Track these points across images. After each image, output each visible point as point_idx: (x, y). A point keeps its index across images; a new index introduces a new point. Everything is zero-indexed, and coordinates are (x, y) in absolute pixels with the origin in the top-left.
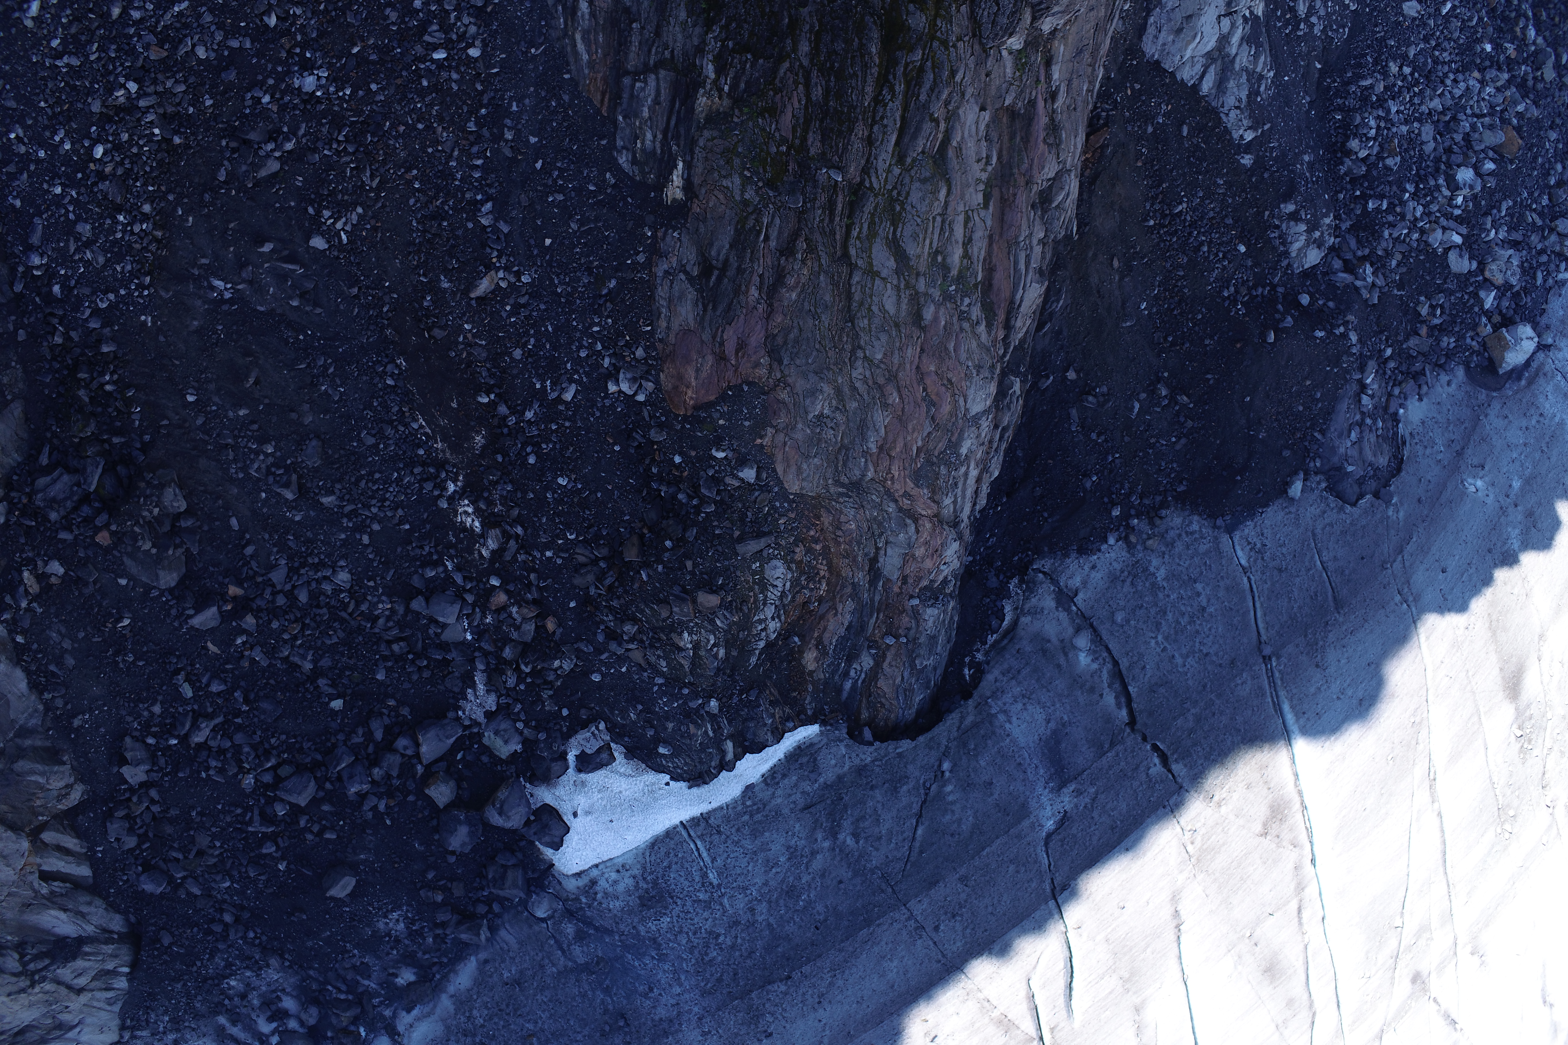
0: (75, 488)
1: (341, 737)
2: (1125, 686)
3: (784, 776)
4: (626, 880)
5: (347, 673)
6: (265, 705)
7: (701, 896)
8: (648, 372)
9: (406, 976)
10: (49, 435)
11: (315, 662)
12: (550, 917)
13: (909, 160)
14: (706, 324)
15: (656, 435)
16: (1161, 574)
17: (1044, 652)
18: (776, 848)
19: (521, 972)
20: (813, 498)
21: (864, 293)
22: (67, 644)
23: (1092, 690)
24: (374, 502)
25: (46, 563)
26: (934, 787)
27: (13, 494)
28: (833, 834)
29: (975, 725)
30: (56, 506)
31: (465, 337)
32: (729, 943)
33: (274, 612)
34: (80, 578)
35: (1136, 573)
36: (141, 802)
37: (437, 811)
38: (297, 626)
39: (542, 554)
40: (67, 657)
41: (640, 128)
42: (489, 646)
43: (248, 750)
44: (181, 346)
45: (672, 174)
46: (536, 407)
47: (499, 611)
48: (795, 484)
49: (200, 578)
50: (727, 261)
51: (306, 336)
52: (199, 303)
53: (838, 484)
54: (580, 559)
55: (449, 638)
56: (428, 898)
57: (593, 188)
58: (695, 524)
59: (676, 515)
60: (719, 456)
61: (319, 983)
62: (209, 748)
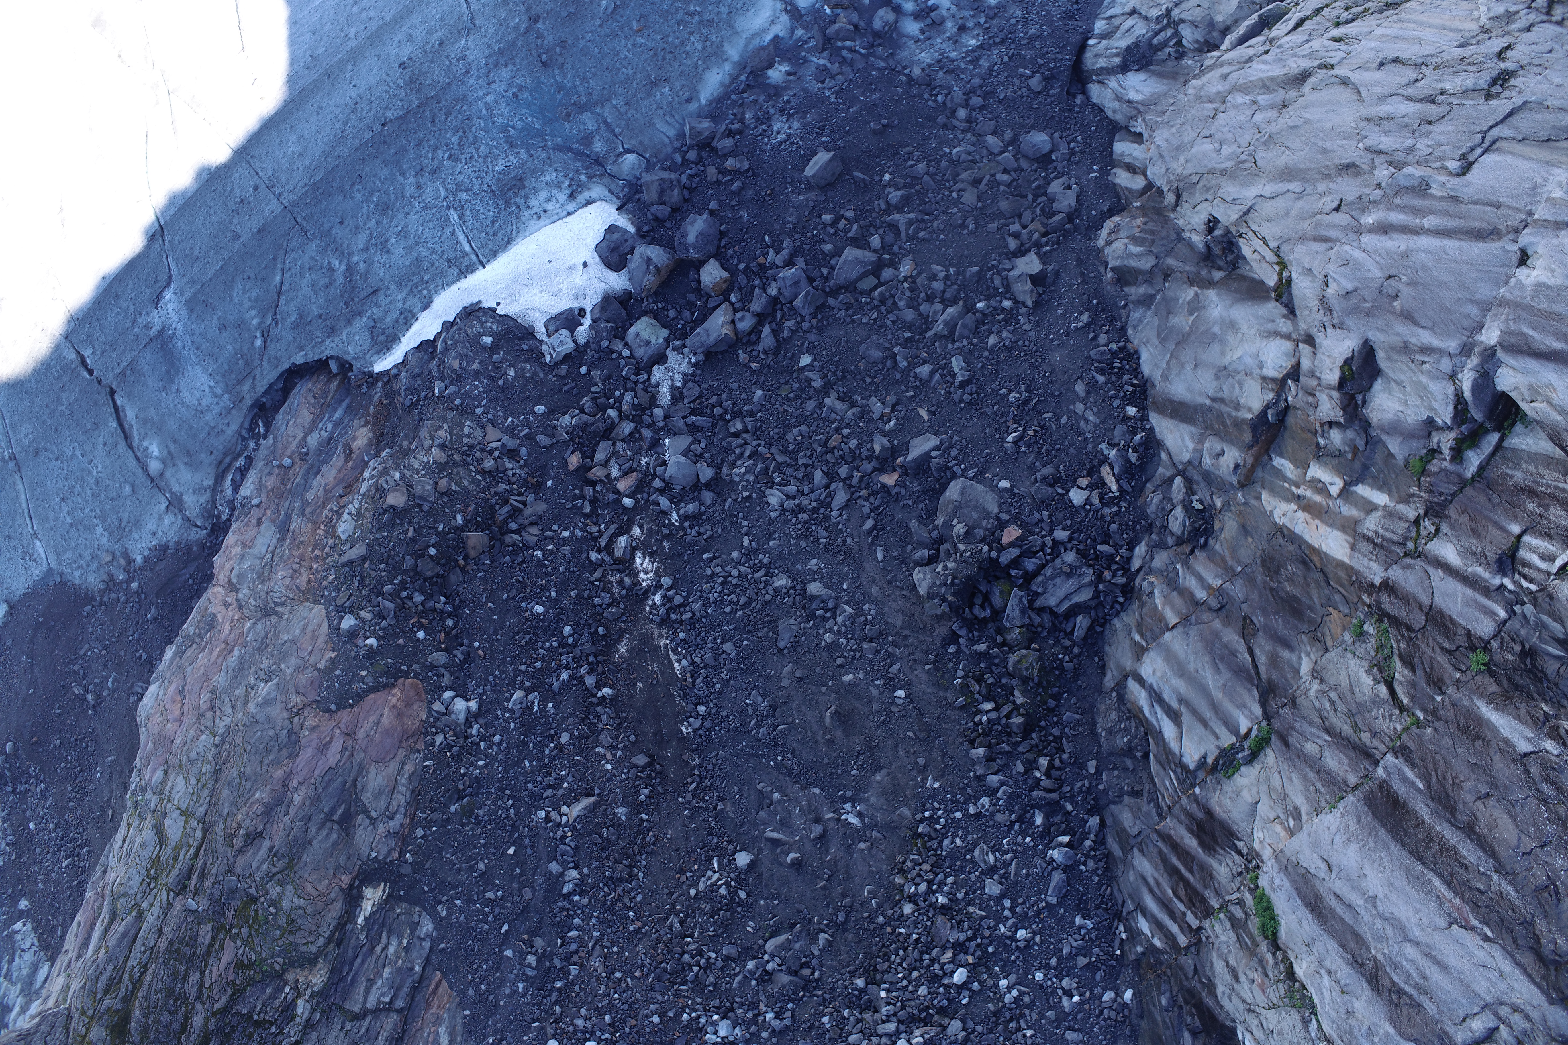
0: (1040, 590)
1: (806, 325)
3: (397, 321)
4: (537, 203)
5: (791, 395)
6: (876, 354)
7: (464, 196)
8: (437, 719)
9: (777, 74)
10: (1076, 650)
11: (821, 405)
12: (621, 154)
13: (134, 913)
14: (356, 768)
16: (99, 530)
18: (399, 251)
20: (307, 600)
22: (1080, 408)
24: (734, 581)
25: (1088, 501)
26: (269, 321)
27: (1121, 580)
29: (240, 382)
30: (1065, 568)
31: (614, 755)
32: (440, 152)
33: (854, 457)
34: (1052, 486)
35: (119, 531)
36: (1031, 234)
37: (719, 255)
38: (832, 443)
39: (573, 533)
40: (1082, 394)
41: (398, 957)
42: (647, 433)
43: (901, 304)
44: (901, 752)
45: (373, 913)
46: (556, 685)
47: (631, 470)
48: (316, 614)
49: (923, 492)
50: (319, 829)
51: (775, 759)
52: (873, 800)
53: (280, 615)
54: (534, 530)
55: (684, 441)
56: (741, 161)
57: (458, 902)
58: (405, 573)
59: (425, 580)
60: (371, 641)
61: (873, 54)
62: (942, 302)
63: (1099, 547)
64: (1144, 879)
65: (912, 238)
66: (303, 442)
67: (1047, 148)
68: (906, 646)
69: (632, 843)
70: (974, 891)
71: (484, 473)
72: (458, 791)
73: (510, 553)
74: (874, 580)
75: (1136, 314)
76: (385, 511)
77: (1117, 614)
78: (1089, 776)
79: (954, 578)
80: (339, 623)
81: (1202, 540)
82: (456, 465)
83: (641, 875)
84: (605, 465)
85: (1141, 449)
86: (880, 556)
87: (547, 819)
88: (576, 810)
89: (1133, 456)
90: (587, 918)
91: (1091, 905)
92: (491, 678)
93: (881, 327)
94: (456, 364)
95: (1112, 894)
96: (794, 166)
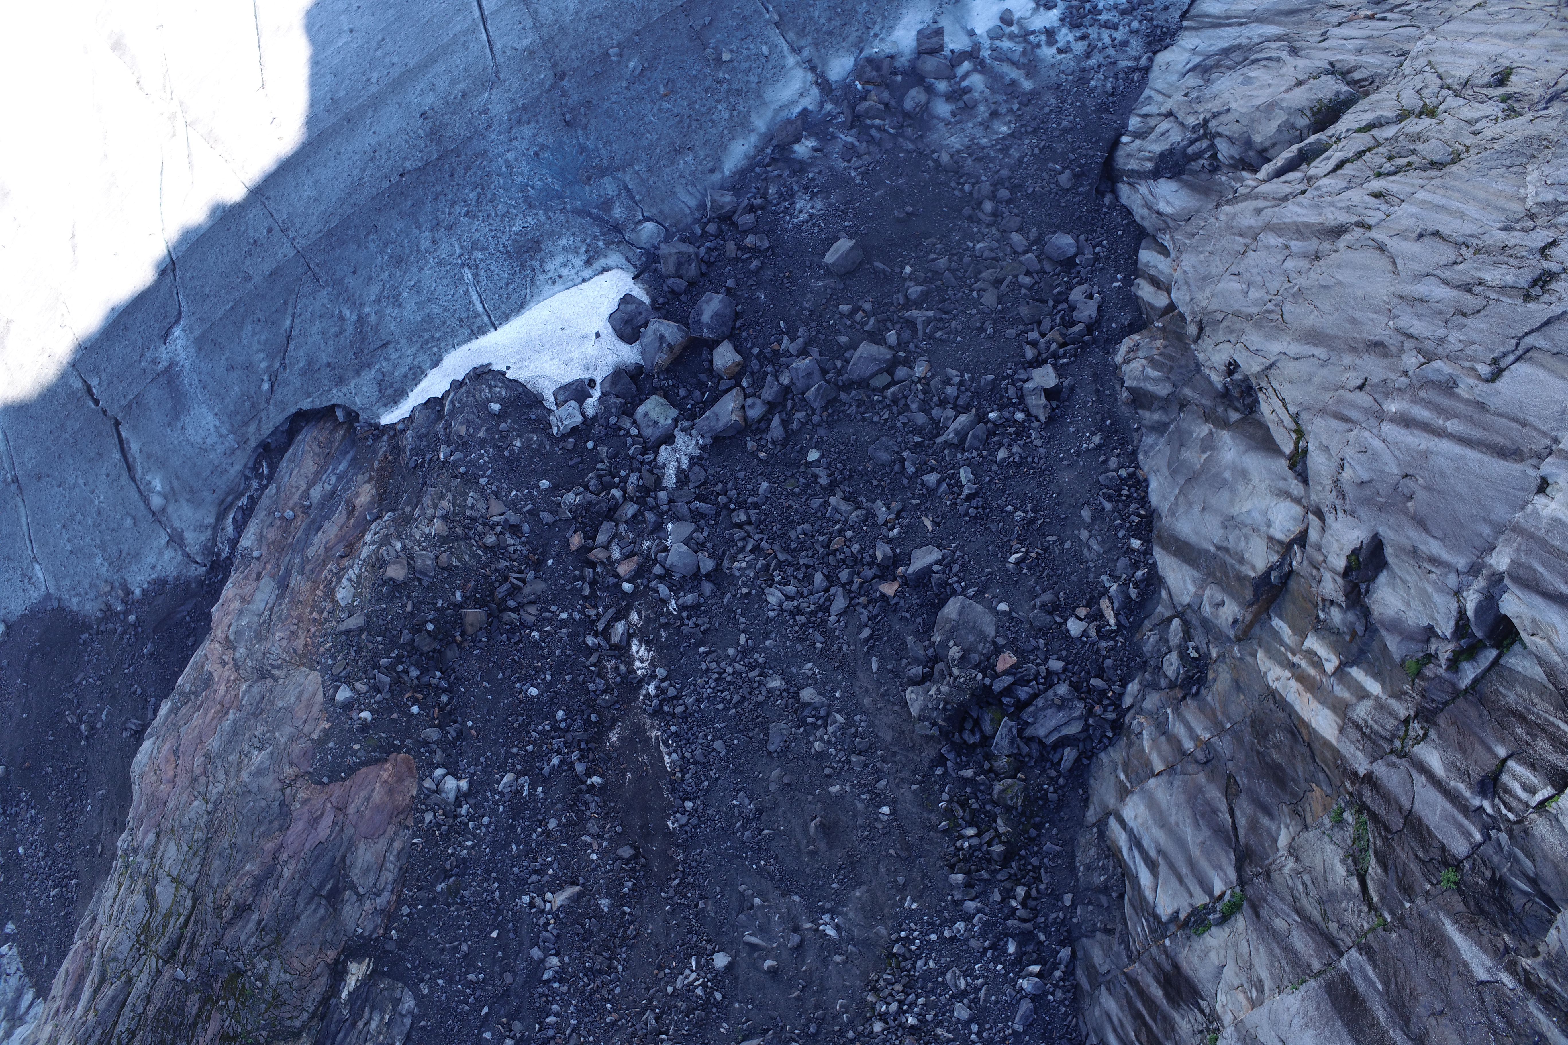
0: (1030, 720)
1: (816, 419)
2: (124, 457)
3: (406, 376)
4: (552, 267)
5: (797, 490)
6: (885, 457)
7: (479, 255)
8: (427, 796)
9: (803, 148)
10: (1061, 781)
11: (826, 503)
12: (640, 222)
13: (123, 978)
14: (346, 843)
15: (433, 734)
16: (99, 560)
17: (191, 491)
18: (411, 306)
19: (673, 162)
20: (304, 665)
21: (190, 864)
22: (1084, 534)
23: (149, 456)
24: (729, 679)
25: (1085, 633)
26: (277, 365)
27: (1112, 716)
28: (361, 320)
29: (246, 424)
30: (1057, 700)
31: (600, 845)
32: (457, 207)
33: (855, 562)
34: (1050, 613)
35: (119, 562)
36: (1049, 344)
37: (733, 337)
38: (834, 545)
39: (571, 616)
40: (1088, 520)
41: (380, 1033)
42: (651, 517)
43: (914, 406)
44: (882, 870)
45: (357, 988)
46: (547, 769)
47: (632, 554)
49: (922, 606)
50: (307, 904)
51: (758, 864)
52: (851, 915)
53: (276, 679)
54: (533, 609)
55: (687, 528)
56: (762, 240)
57: (440, 982)
58: (402, 646)
59: (421, 654)
60: (366, 715)
61: (902, 135)
62: (955, 408)
63: (1092, 681)
64: (1109, 1017)
65: (929, 337)
66: (306, 495)
67: (1072, 251)
68: (894, 762)
69: (613, 936)
70: (943, 1013)
71: (485, 548)
72: (445, 871)
73: (507, 632)
74: (867, 691)
75: (1149, 440)
76: (385, 583)
77: (1105, 748)
78: (1064, 908)
79: (946, 703)
80: (335, 694)
81: (1195, 689)
82: (457, 538)
83: (620, 968)
84: (607, 547)
85: (1142, 586)
86: (874, 667)
87: (531, 905)
88: (560, 899)
89: (1133, 592)
90: (565, 1005)
91: (1056, 1035)
92: (482, 759)
93: (891, 428)
94: (463, 430)
95: (1077, 1024)
96: (814, 249)
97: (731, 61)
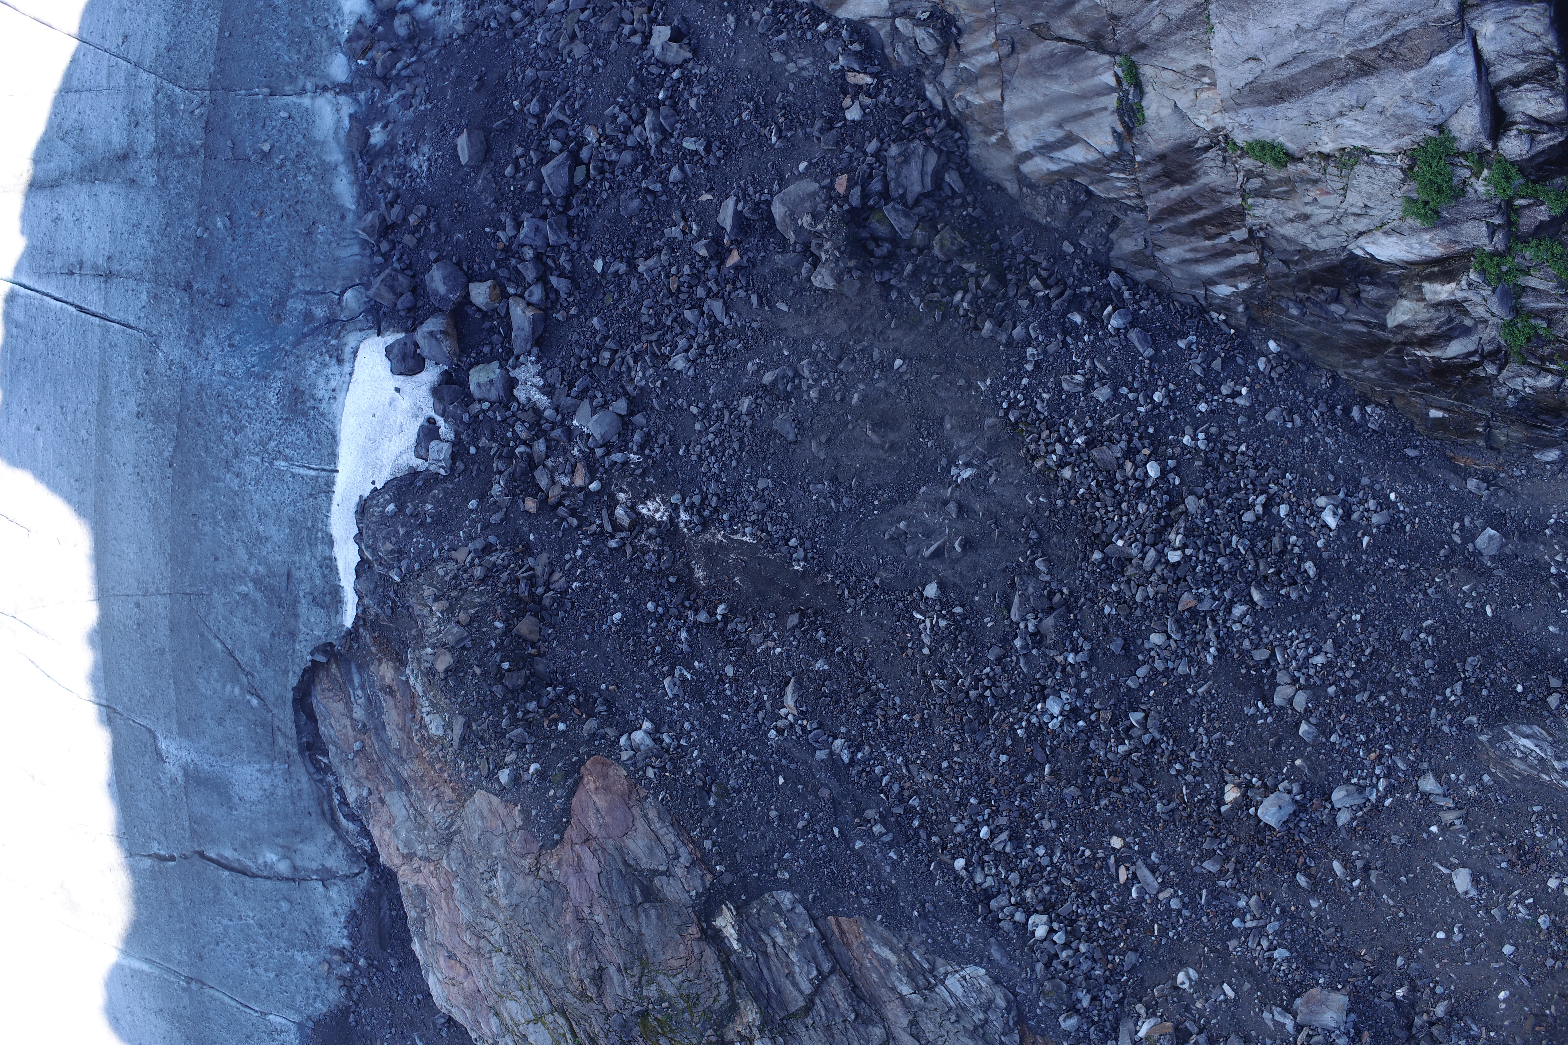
0: (901, 191)
1: (574, 246)
2: (232, 869)
3: (324, 576)
4: (323, 392)
5: (616, 296)
6: (635, 204)
7: (273, 444)
8: (634, 764)
9: (377, 136)
10: (969, 199)
11: (640, 276)
12: (340, 300)
16: (298, 957)
17: (296, 833)
18: (273, 530)
19: (314, 243)
20: (465, 801)
21: (533, 998)
22: (791, 67)
23: (244, 846)
24: (717, 442)
25: (863, 108)
26: (244, 680)
27: (942, 123)
28: (256, 581)
29: (274, 743)
30: (899, 160)
31: (774, 640)
32: (225, 438)
33: (697, 277)
34: (832, 128)
35: (311, 941)
36: (641, 20)
37: (471, 278)
38: (674, 287)
39: (583, 547)
40: (783, 58)
41: (790, 939)
42: (557, 433)
43: (614, 157)
44: (943, 394)
45: (739, 932)
46: (684, 647)
47: (574, 467)
48: (481, 799)
49: (763, 237)
50: (637, 919)
51: (874, 507)
52: (963, 444)
53: (459, 831)
54: (557, 576)
55: (585, 407)
56: (418, 210)
57: (787, 856)
58: (504, 701)
59: (523, 689)
60: (533, 767)
61: (423, 53)
62: (637, 124)
63: (904, 123)
64: (1184, 261)
65: (574, 115)
66: (354, 722)
68: (866, 332)
69: (851, 675)
70: (1094, 410)
71: (482, 581)
72: (702, 788)
73: (559, 608)
74: (799, 326)
76: (446, 679)
77: (967, 147)
78: (1073, 256)
79: (839, 249)
80: (500, 784)
81: (954, 31)
82: (458, 598)
83: (881, 686)
84: (553, 482)
85: (855, 37)
86: (784, 308)
87: (780, 732)
88: (790, 700)
89: (856, 47)
90: (881, 759)
91: (1178, 326)
92: (638, 695)
93: (619, 187)
94: (389, 546)
95: (1181, 304)
96: (453, 171)
97: (273, 146)
